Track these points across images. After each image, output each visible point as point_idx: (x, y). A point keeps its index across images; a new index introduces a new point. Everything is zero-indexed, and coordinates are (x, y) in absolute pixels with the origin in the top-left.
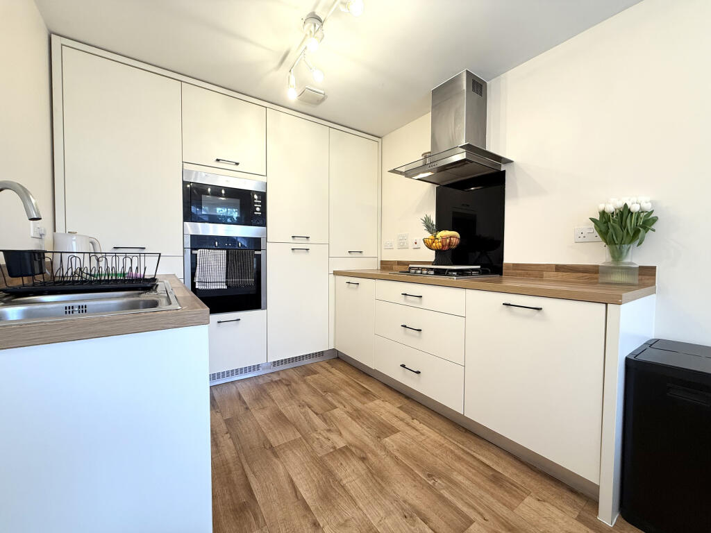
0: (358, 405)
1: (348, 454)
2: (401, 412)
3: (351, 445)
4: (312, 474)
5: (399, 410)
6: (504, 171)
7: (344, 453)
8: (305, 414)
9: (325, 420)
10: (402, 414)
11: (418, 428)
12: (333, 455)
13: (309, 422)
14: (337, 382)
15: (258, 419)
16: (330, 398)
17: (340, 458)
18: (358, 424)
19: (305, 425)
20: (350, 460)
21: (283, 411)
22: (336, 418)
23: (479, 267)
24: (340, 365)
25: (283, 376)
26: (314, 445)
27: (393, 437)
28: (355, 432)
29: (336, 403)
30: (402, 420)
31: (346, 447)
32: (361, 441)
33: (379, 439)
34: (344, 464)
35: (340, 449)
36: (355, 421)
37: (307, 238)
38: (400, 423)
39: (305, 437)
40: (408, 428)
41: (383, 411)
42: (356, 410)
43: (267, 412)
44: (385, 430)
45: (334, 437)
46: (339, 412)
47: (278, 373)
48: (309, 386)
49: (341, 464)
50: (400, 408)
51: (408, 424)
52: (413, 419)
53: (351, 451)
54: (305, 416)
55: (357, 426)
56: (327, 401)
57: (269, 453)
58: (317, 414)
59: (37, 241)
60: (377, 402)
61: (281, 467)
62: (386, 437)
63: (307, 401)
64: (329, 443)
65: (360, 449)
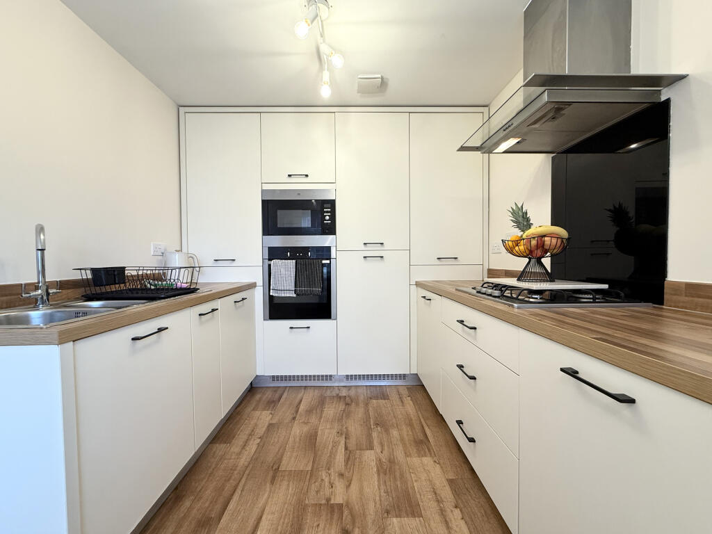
0: (399, 454)
1: (336, 516)
2: (448, 488)
3: (347, 505)
4: (282, 520)
5: (446, 483)
6: (668, 101)
7: (332, 512)
8: (335, 444)
9: (347, 460)
10: (447, 493)
11: (453, 525)
12: (320, 510)
13: (332, 455)
14: (400, 417)
15: (293, 433)
16: (375, 435)
17: (323, 517)
18: (379, 481)
19: (324, 459)
20: (331, 524)
21: (319, 433)
22: (361, 462)
23: (605, 286)
24: (419, 396)
25: (352, 392)
26: (313, 485)
27: (406, 520)
28: (367, 490)
29: (376, 443)
30: (439, 501)
31: (340, 506)
32: (363, 505)
33: (386, 515)
34: (322, 526)
35: (332, 506)
36: (379, 475)
37: (382, 244)
38: (434, 504)
39: (313, 474)
40: (438, 518)
41: (423, 476)
42: (392, 461)
43: (306, 429)
44: (406, 505)
45: (340, 486)
46: (370, 457)
47: (349, 388)
48: (367, 411)
49: (318, 525)
50: (451, 482)
51: (442, 512)
52: (456, 507)
53: (342, 513)
54: (333, 446)
55: (376, 483)
56: (369, 436)
57: (271, 473)
58: (346, 448)
59: (160, 258)
60: (427, 460)
61: (266, 495)
62: (397, 517)
63: (349, 429)
64: (327, 491)
65: (352, 515)
